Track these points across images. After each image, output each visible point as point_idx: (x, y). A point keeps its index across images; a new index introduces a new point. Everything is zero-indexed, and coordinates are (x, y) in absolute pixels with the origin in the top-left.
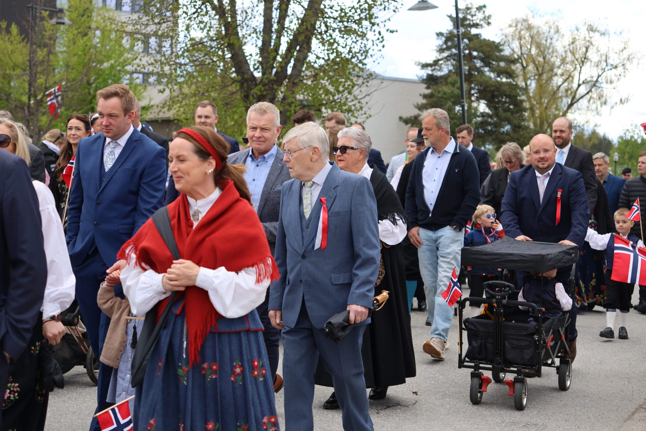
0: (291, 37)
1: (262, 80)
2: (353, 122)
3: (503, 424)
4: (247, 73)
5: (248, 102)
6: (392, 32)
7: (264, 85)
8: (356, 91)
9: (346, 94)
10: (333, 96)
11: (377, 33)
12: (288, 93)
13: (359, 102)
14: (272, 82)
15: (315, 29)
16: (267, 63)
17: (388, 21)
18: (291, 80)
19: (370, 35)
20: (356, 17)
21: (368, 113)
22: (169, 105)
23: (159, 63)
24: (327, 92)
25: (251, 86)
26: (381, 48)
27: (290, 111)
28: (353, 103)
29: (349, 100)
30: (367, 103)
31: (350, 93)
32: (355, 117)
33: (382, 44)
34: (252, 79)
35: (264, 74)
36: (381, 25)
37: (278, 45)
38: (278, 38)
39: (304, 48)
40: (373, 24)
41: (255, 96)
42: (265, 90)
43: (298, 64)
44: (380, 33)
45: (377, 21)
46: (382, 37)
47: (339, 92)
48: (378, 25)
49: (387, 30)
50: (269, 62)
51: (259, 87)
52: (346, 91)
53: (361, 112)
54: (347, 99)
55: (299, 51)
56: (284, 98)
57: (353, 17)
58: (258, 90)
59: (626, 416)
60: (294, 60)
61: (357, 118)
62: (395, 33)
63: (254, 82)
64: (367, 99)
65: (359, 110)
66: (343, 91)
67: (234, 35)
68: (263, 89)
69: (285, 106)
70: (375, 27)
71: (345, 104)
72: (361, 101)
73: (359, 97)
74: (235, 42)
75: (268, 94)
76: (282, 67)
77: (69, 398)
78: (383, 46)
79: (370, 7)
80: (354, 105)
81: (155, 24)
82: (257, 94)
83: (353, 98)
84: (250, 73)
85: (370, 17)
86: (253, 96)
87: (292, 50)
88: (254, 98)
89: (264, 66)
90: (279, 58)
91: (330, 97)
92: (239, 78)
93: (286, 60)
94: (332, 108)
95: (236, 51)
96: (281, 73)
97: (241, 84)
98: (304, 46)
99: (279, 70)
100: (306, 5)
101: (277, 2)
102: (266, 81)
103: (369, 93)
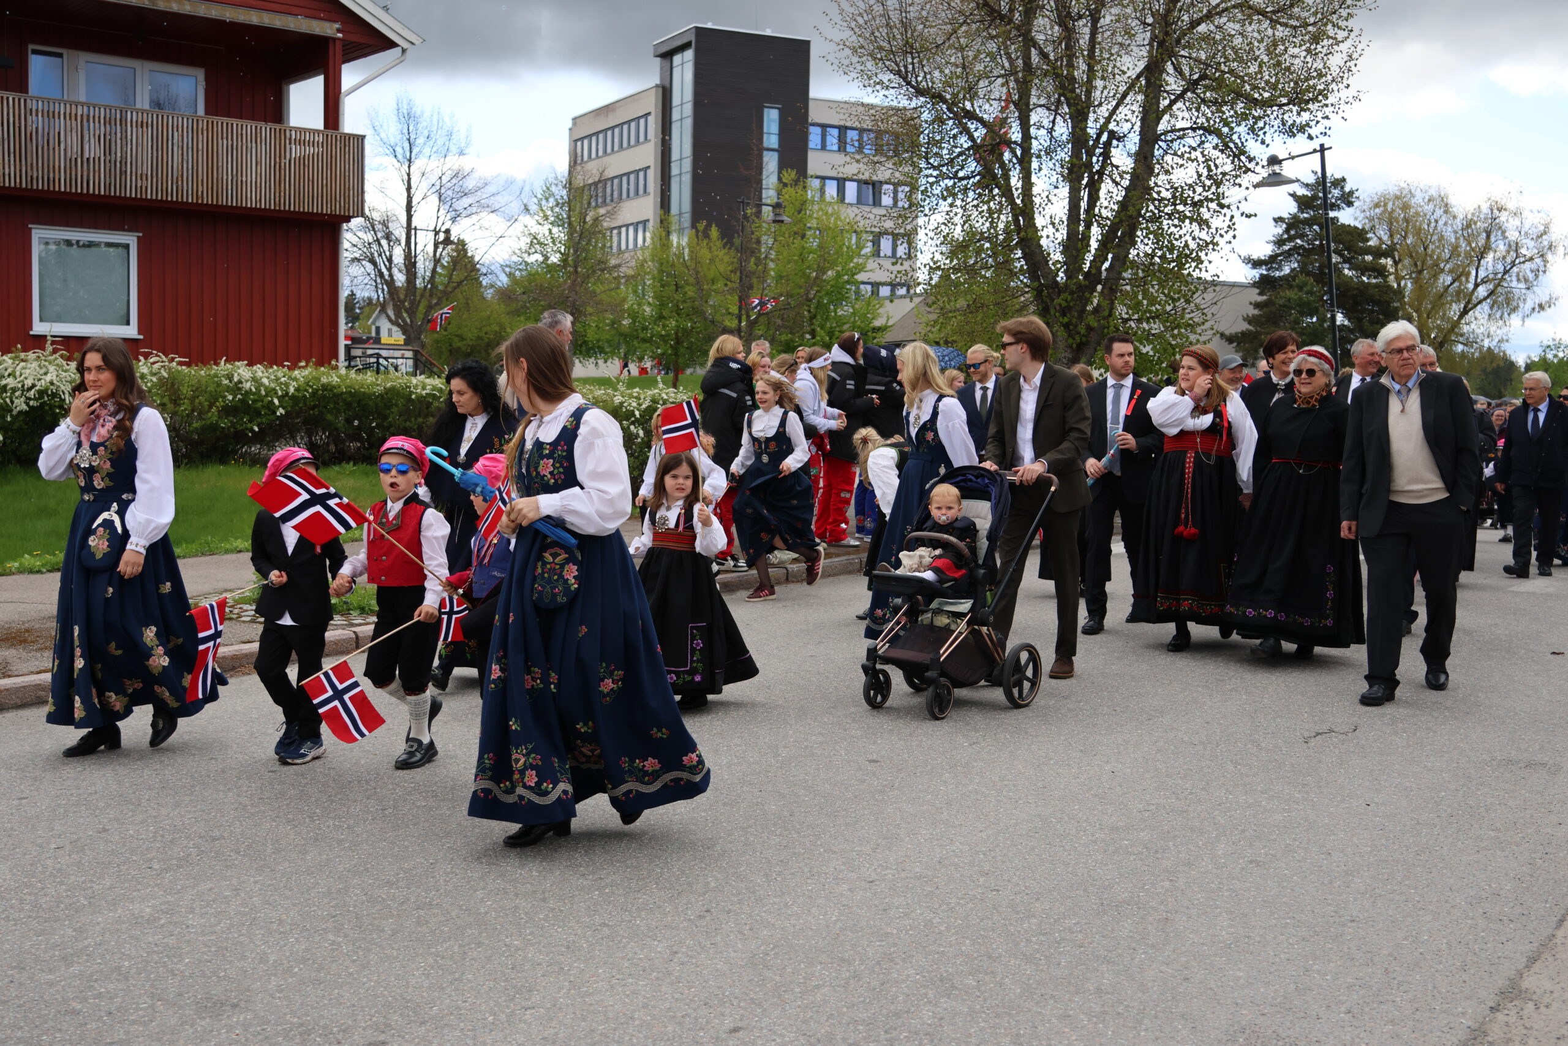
0: (1106, 228)
1: (1066, 286)
3: (1495, 763)
4: (1047, 275)
6: (1249, 216)
7: (1072, 293)
8: (1197, 298)
9: (1181, 303)
11: (1228, 217)
14: (1080, 287)
15: (1140, 215)
16: (1073, 264)
17: (1243, 202)
18: (1108, 286)
19: (1217, 222)
20: (1197, 198)
23: (928, 268)
24: (1153, 301)
25: (1052, 296)
26: (1232, 239)
27: (1108, 328)
28: (1192, 315)
31: (1188, 302)
33: (1231, 233)
34: (1054, 284)
35: (1069, 276)
36: (1233, 207)
37: (1086, 237)
38: (1088, 226)
40: (1222, 206)
42: (1072, 300)
43: (1118, 264)
44: (1232, 217)
45: (1225, 202)
46: (1233, 224)
47: (1174, 300)
48: (1228, 207)
49: (1242, 214)
50: (1076, 263)
52: (1182, 300)
54: (1184, 309)
55: (1118, 245)
56: (1096, 310)
57: (1193, 198)
58: (1063, 300)
60: (1113, 257)
63: (1057, 289)
64: (1214, 309)
65: (1201, 325)
66: (1179, 299)
67: (1031, 227)
68: (1069, 298)
70: (1225, 210)
71: (1182, 319)
72: (1205, 311)
73: (1202, 307)
74: (1032, 234)
75: (1075, 305)
76: (1095, 269)
78: (1234, 237)
79: (1218, 184)
80: (1191, 319)
81: (926, 215)
82: (1060, 305)
83: (1193, 308)
84: (1050, 277)
85: (1219, 197)
87: (1109, 246)
89: (1069, 266)
90: (1089, 257)
91: (1159, 307)
92: (1036, 284)
93: (1102, 259)
94: (1163, 322)
95: (1033, 248)
96: (1093, 276)
97: (1038, 293)
98: (1127, 239)
99: (1094, 271)
100: (1126, 183)
101: (1084, 182)
102: (1074, 288)
103: (1214, 301)
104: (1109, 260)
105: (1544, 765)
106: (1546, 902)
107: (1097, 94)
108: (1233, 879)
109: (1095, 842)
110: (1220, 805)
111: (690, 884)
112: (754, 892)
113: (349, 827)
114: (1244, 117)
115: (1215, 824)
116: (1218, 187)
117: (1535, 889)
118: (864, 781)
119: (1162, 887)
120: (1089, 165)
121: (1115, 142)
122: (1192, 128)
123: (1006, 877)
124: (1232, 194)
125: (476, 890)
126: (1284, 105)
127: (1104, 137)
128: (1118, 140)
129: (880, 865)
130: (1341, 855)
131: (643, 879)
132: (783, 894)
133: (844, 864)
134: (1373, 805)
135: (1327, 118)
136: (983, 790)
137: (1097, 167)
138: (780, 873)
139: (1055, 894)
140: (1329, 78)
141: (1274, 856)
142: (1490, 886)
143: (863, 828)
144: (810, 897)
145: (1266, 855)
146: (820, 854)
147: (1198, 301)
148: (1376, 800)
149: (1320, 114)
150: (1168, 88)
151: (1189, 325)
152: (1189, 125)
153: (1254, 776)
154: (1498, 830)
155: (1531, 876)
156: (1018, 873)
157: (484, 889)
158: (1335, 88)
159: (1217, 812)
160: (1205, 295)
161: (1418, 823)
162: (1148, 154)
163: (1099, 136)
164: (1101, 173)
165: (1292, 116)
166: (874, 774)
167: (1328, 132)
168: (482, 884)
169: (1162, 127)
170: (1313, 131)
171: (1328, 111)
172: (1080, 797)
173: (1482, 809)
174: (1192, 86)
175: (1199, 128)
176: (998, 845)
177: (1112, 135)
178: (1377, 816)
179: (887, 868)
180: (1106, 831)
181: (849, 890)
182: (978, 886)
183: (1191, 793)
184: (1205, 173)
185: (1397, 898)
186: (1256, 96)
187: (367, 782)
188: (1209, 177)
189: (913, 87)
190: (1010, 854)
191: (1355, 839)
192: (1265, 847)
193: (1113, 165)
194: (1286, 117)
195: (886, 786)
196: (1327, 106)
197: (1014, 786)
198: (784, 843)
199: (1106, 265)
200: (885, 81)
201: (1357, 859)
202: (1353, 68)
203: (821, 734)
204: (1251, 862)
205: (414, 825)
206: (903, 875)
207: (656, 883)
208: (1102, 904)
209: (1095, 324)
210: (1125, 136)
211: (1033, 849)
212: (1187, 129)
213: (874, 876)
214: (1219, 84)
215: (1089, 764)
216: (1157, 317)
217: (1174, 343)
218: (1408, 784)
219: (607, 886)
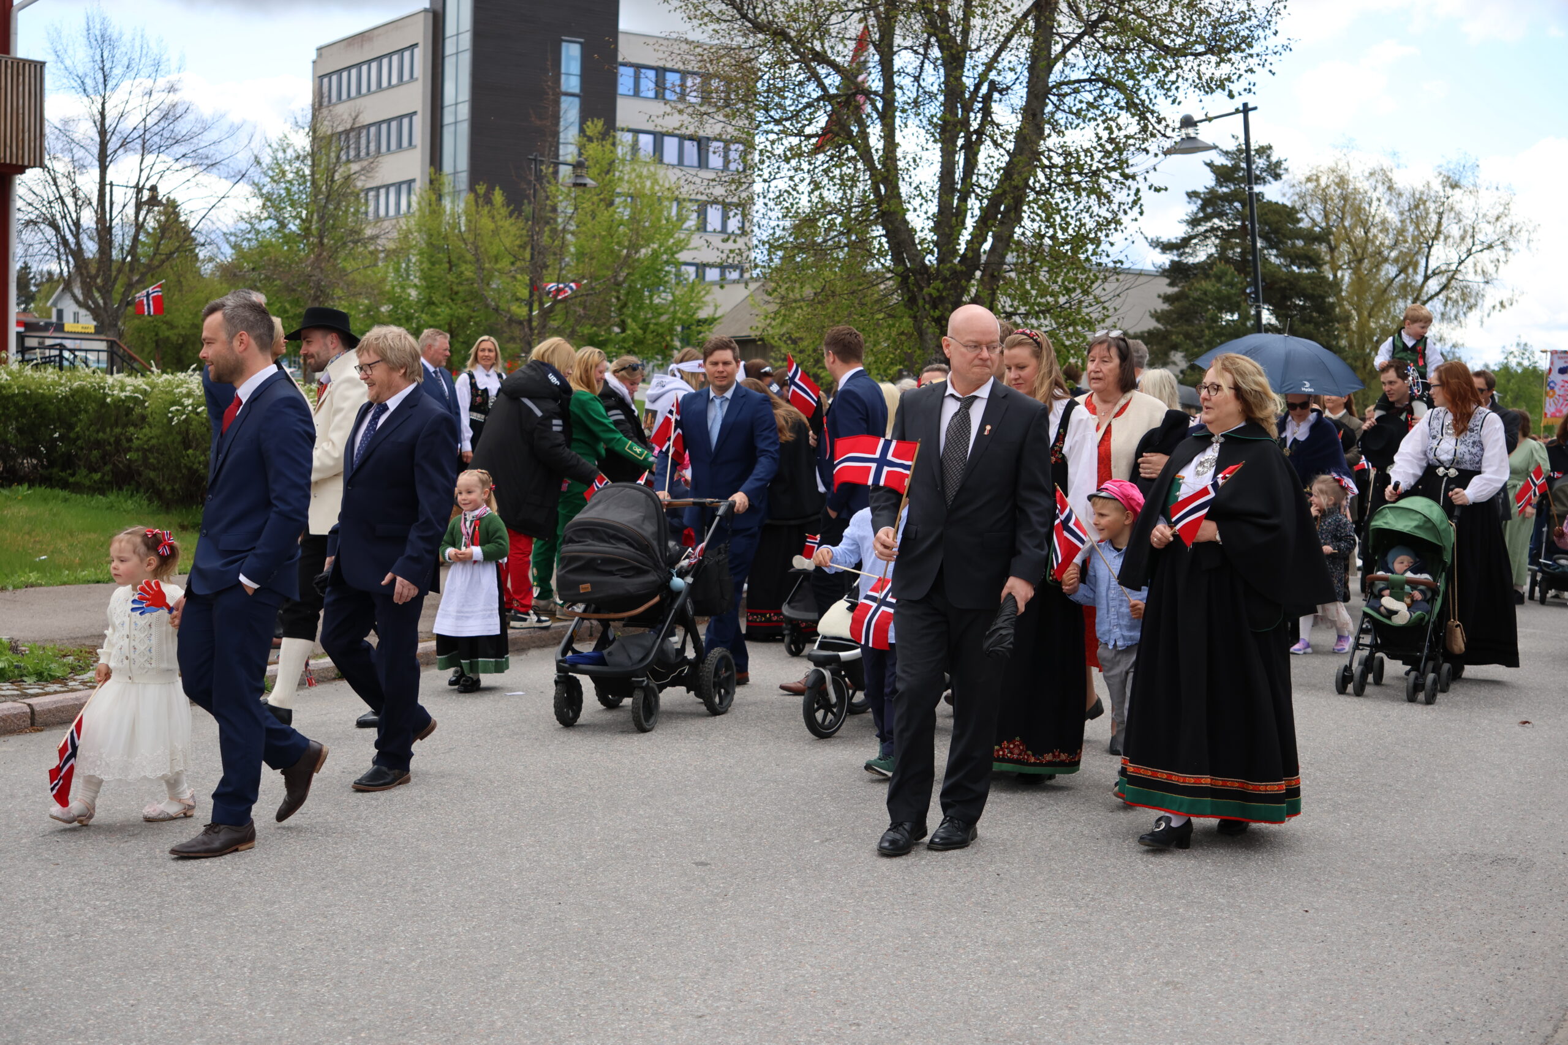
0: (985, 201)
1: (938, 272)
3: (1455, 858)
4: (915, 260)
5: (915, 309)
6: (1158, 190)
7: (945, 280)
8: (1097, 289)
9: (1077, 294)
10: (1057, 298)
11: (1132, 192)
12: (985, 294)
14: (954, 272)
15: (1027, 186)
16: (945, 245)
18: (989, 271)
19: (1120, 196)
20: (1095, 166)
22: (785, 315)
23: (767, 246)
25: (920, 282)
26: (1138, 216)
28: (1090, 309)
29: (1085, 304)
31: (1086, 292)
33: (1136, 209)
34: (922, 269)
35: (941, 261)
36: (1139, 178)
37: (961, 214)
38: (964, 199)
40: (1126, 177)
41: (927, 299)
42: (945, 288)
43: (1000, 244)
44: (1138, 190)
45: (1127, 171)
46: (1139, 199)
47: (1069, 291)
48: (1133, 177)
49: (1150, 188)
50: (948, 243)
51: (938, 284)
52: (1079, 291)
54: (1080, 302)
55: (1002, 223)
57: (1091, 166)
58: (934, 289)
60: (994, 237)
62: (1163, 192)
63: (925, 274)
64: (1119, 300)
66: (1074, 289)
67: (895, 197)
68: (941, 286)
70: (1129, 182)
71: (1079, 313)
72: (1106, 305)
73: (1103, 299)
74: (897, 209)
75: (948, 295)
76: (973, 251)
77: (707, 801)
78: (1141, 213)
79: (1121, 149)
80: (1090, 314)
81: (765, 181)
82: (930, 295)
83: (1092, 301)
84: (918, 260)
85: (1122, 164)
87: (990, 222)
88: (925, 302)
89: (942, 248)
90: (965, 236)
91: (1050, 299)
92: (901, 269)
93: (980, 239)
94: (1056, 318)
95: (897, 224)
96: (971, 259)
97: (903, 280)
98: (1012, 215)
99: (970, 255)
100: (1010, 146)
101: (960, 142)
102: (947, 274)
103: (1118, 292)
104: (990, 240)
105: (1514, 860)
106: (1520, 1028)
107: (974, 38)
108: (1146, 1005)
109: (977, 961)
110: (1128, 913)
111: (470, 1025)
112: (552, 1033)
113: (21, 960)
114: (1152, 68)
115: (1123, 936)
116: (1121, 154)
117: (1506, 1012)
118: (689, 889)
119: (1060, 1016)
120: (966, 123)
121: (996, 96)
122: (1090, 81)
123: (867, 1007)
124: (1138, 163)
125: (192, 1039)
126: (1201, 54)
127: (984, 89)
128: (1000, 92)
129: (711, 995)
130: (1276, 973)
131: (410, 1019)
132: (589, 1034)
133: (666, 994)
134: (1311, 911)
135: (1252, 71)
136: (839, 898)
137: (975, 125)
138: (585, 1008)
139: (929, 1027)
140: (1254, 21)
141: (1195, 975)
142: (1452, 1008)
143: (689, 948)
144: (624, 1038)
145: (1185, 974)
146: (636, 982)
147: (1097, 292)
148: (1316, 905)
149: (1243, 67)
150: (1061, 30)
151: (1087, 321)
152: (1087, 77)
153: (1168, 877)
154: (1460, 940)
155: (1502, 996)
156: (883, 1002)
157: (201, 1036)
158: (1262, 35)
159: (1125, 923)
160: (1106, 285)
161: (1367, 933)
162: (1038, 111)
163: (978, 87)
164: (980, 132)
165: (1209, 67)
166: (703, 880)
167: (1253, 89)
168: (199, 1030)
169: (1054, 77)
170: (1235, 87)
171: (1253, 62)
172: (958, 906)
173: (1442, 915)
174: (1091, 28)
175: (1097, 80)
176: (858, 968)
177: (993, 86)
178: (1315, 925)
179: (720, 999)
180: (991, 948)
181: (673, 1027)
182: (834, 1020)
183: (1093, 899)
184: (1105, 135)
185: (1343, 1025)
186: (1167, 42)
187: (46, 901)
188: (1111, 140)
189: (750, 21)
190: (873, 979)
191: (1291, 953)
192: (1183, 965)
193: (992, 122)
194: (1203, 68)
195: (717, 895)
196: (1251, 56)
197: (877, 892)
198: (590, 969)
199: (987, 246)
200: (715, 12)
201: (1294, 977)
202: (1282, 11)
203: (635, 830)
204: (1167, 984)
205: (109, 955)
206: (740, 1007)
207: (427, 1024)
208: (987, 1039)
210: (1008, 88)
211: (901, 971)
212: (1084, 81)
213: (704, 1010)
214: (1122, 26)
215: (968, 865)
216: (1048, 311)
217: (1068, 343)
218: (1353, 885)
219: (363, 1028)
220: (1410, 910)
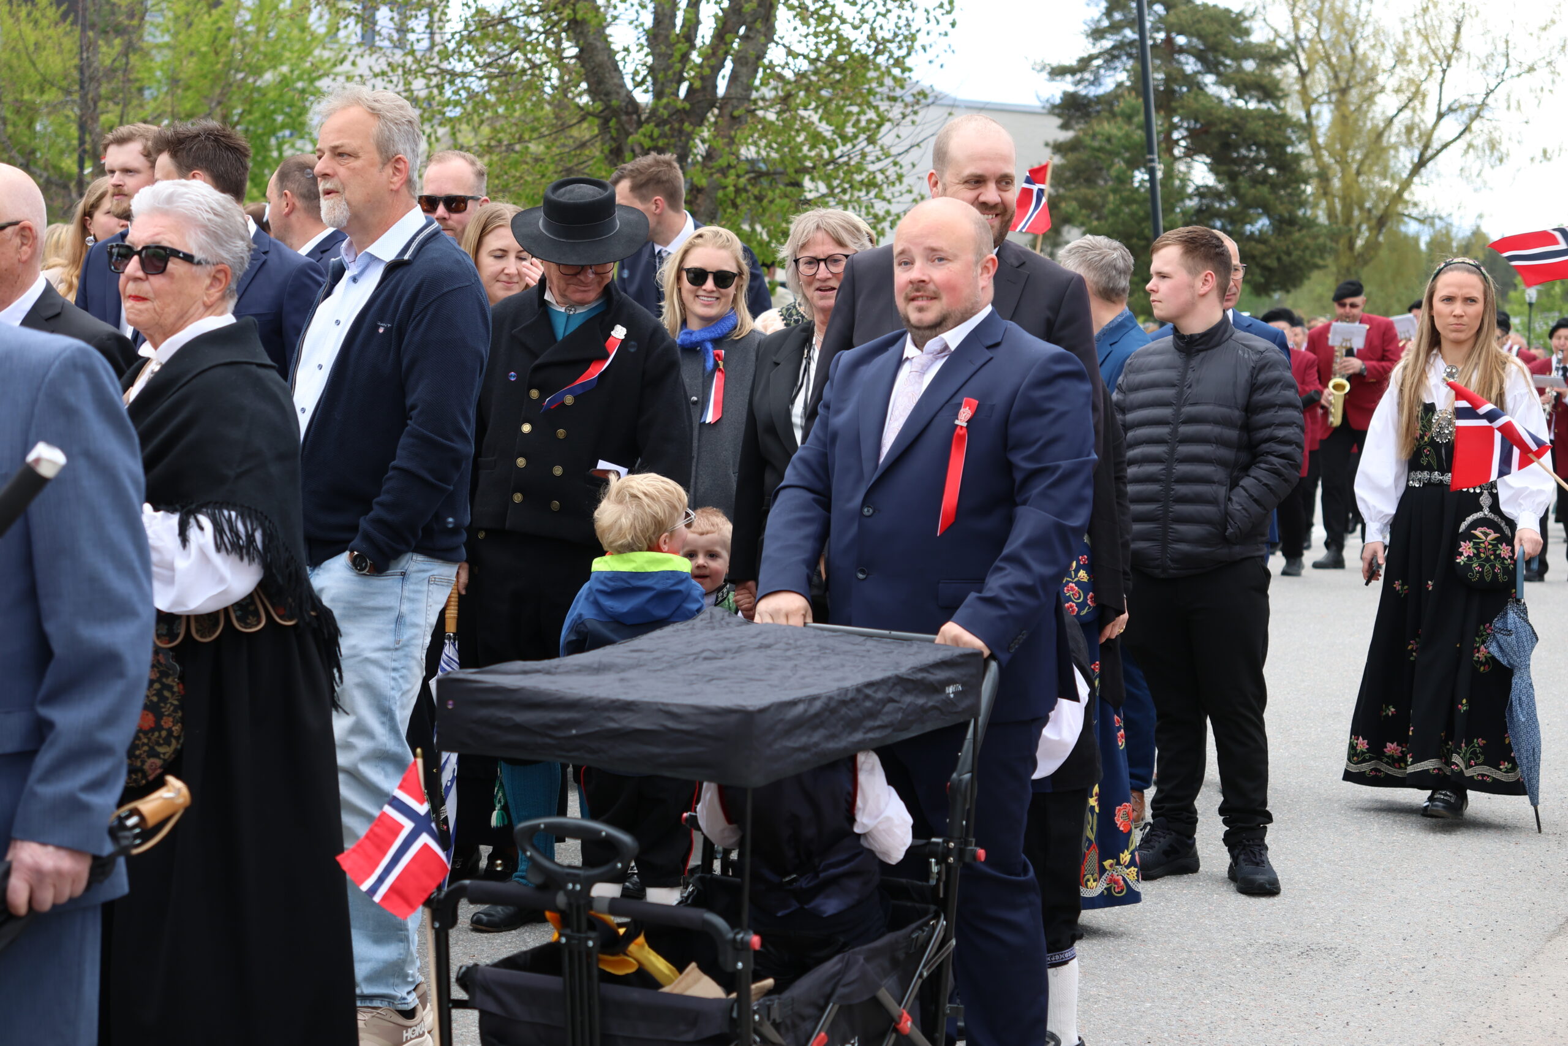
0: (726, 4)
1: (654, 112)
2: (881, 213)
3: (1250, 950)
4: (618, 93)
7: (661, 123)
8: (887, 136)
9: (861, 142)
10: (830, 149)
12: (720, 143)
13: (895, 164)
14: (681, 115)
16: (665, 70)
18: (727, 111)
21: (916, 191)
23: (400, 71)
24: (816, 139)
25: (627, 126)
26: (949, 28)
27: (725, 188)
28: (879, 165)
29: (869, 158)
30: (914, 166)
31: (871, 141)
32: (884, 199)
33: (949, 18)
34: (630, 109)
35: (658, 95)
37: (691, 23)
39: (758, 31)
42: (663, 135)
43: (744, 70)
47: (844, 139)
50: (670, 67)
51: (648, 128)
52: (862, 137)
53: (898, 187)
54: (864, 155)
55: (745, 38)
56: (709, 156)
58: (645, 135)
59: (1552, 927)
60: (733, 61)
61: (889, 202)
63: (635, 117)
64: (914, 154)
65: (893, 184)
66: (856, 136)
68: (656, 132)
69: (711, 175)
71: (860, 169)
72: (899, 159)
73: (894, 151)
74: (590, 16)
75: (668, 144)
76: (702, 78)
78: (953, 25)
80: (882, 171)
82: (642, 146)
83: (879, 153)
84: (623, 93)
86: (633, 151)
87: (728, 37)
89: (660, 76)
90: (696, 58)
91: (822, 151)
92: (600, 108)
93: (713, 61)
94: (828, 179)
95: (591, 39)
96: (703, 92)
97: (604, 119)
98: (759, 25)
99: (698, 84)
102: (666, 114)
103: (919, 140)
104: (729, 65)
147: (887, 140)
151: (875, 185)
199: (724, 74)
209: (703, 182)
216: (816, 168)
220: (1162, 1023)
